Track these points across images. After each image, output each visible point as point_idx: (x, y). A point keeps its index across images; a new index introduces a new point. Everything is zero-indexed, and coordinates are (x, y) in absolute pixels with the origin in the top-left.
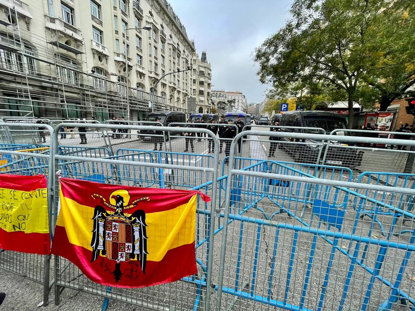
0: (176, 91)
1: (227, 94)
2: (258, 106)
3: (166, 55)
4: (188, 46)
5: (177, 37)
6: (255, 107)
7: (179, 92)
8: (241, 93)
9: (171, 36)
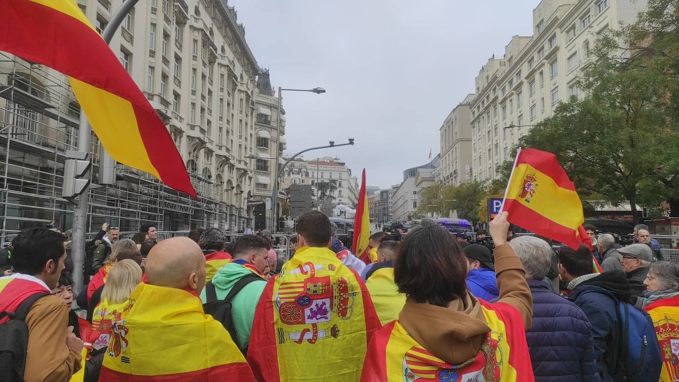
0: (202, 151)
1: (309, 167)
2: (385, 195)
3: (186, 55)
4: (248, 64)
5: (209, 14)
6: (376, 199)
7: (209, 152)
8: (343, 164)
9: (197, 11)
